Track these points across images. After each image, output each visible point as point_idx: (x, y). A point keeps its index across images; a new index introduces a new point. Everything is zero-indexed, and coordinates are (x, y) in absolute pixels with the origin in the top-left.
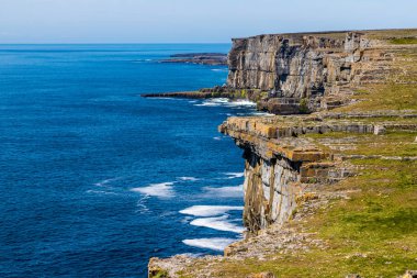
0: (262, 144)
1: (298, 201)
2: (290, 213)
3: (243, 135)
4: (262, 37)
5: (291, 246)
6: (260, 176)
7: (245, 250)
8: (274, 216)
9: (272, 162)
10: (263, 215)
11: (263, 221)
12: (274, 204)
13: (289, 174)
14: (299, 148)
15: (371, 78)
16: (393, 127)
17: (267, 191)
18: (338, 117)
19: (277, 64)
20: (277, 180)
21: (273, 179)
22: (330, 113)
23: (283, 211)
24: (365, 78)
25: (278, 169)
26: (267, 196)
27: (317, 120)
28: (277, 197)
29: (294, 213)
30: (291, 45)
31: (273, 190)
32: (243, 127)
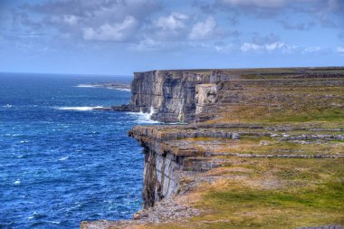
0: (157, 144)
1: (181, 183)
2: (176, 191)
3: (144, 138)
4: (154, 72)
5: (177, 214)
6: (155, 166)
7: (147, 216)
8: (164, 193)
9: (164, 155)
10: (156, 192)
11: (156, 196)
12: (164, 185)
13: (174, 165)
14: (182, 147)
15: (230, 102)
16: (245, 134)
17: (159, 175)
18: (208, 127)
19: (164, 90)
20: (167, 168)
21: (163, 168)
22: (201, 124)
23: (170, 190)
24: (225, 102)
25: (168, 161)
26: (159, 179)
27: (194, 128)
28: (166, 180)
29: (179, 191)
30: (174, 77)
31: (163, 175)
32: (144, 132)
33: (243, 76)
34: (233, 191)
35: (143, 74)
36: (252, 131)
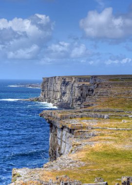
0: (57, 122)
1: (73, 146)
2: (70, 151)
3: (49, 118)
4: (55, 77)
5: (71, 165)
6: (56, 135)
8: (62, 152)
9: (62, 129)
10: (57, 151)
11: (57, 153)
12: (62, 147)
13: (69, 134)
14: (73, 124)
15: (102, 95)
16: (112, 116)
17: (59, 141)
18: (89, 111)
19: (61, 88)
20: (64, 137)
21: (62, 136)
22: (85, 109)
23: (66, 150)
24: (100, 95)
25: (64, 132)
26: (59, 144)
27: (80, 112)
28: (63, 144)
29: (72, 151)
30: (67, 81)
31: (62, 141)
32: (50, 115)
33: (110, 80)
34: (106, 151)
35: (48, 79)
36: (117, 114)
